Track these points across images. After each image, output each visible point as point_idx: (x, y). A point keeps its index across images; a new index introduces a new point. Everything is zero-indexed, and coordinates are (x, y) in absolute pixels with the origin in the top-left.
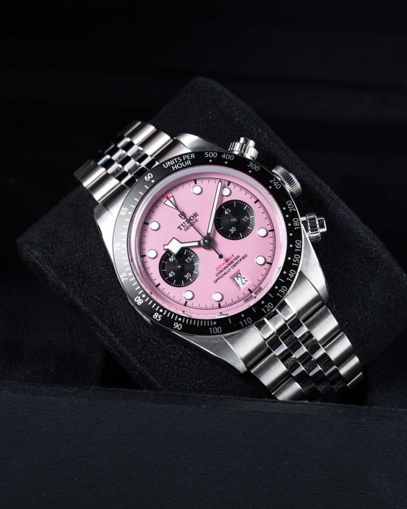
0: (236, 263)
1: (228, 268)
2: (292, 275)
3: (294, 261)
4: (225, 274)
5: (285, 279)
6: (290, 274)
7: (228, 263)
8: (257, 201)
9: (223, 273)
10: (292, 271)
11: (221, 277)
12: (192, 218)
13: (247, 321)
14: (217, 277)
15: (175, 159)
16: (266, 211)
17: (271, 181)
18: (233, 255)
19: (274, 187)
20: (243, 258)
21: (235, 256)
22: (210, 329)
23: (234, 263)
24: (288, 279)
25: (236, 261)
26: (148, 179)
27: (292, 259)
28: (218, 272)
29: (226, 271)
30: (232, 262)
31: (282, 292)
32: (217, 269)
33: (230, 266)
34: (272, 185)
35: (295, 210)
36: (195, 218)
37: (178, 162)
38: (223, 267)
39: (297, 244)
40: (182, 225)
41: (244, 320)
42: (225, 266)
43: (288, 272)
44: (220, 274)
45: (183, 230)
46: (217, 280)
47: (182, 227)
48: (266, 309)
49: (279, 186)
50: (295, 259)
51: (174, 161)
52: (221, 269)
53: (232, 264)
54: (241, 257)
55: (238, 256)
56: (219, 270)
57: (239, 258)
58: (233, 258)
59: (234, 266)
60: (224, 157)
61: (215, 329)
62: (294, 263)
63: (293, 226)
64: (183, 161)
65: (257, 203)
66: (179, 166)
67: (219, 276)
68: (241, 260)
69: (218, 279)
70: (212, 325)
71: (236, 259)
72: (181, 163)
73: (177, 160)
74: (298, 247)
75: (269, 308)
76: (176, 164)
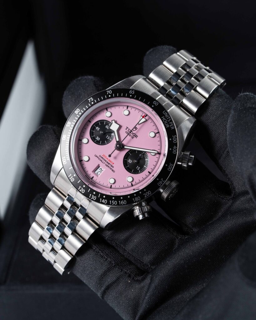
0: (108, 167)
1: (105, 162)
2: (103, 202)
3: (113, 201)
4: (101, 160)
5: (100, 197)
6: (104, 200)
7: (108, 161)
8: (150, 173)
9: (102, 159)
10: (106, 201)
11: (99, 158)
12: (134, 135)
13: (72, 178)
14: (98, 156)
15: (169, 117)
16: (144, 179)
17: (162, 179)
18: (113, 163)
19: (158, 181)
20: (113, 170)
21: (113, 165)
22: (65, 157)
23: (108, 165)
24: (101, 199)
25: (110, 166)
26: (154, 103)
27: (113, 200)
28: (102, 156)
29: (103, 161)
30: (109, 164)
31: (93, 197)
32: (104, 155)
33: (107, 163)
34: (160, 180)
35: (145, 197)
36: (134, 137)
37: (167, 120)
38: (105, 159)
39: (123, 202)
40: (129, 129)
41: (72, 177)
42: (106, 160)
43: (105, 199)
44: (100, 158)
45: (126, 130)
46: (96, 156)
47: (128, 129)
48: (81, 189)
49: (160, 185)
50: (114, 202)
51: (168, 117)
52: (104, 158)
53: (108, 164)
54: (113, 169)
55: (113, 167)
56: (103, 157)
57: (112, 168)
58: (111, 164)
59: (107, 166)
60: (174, 147)
61: (65, 160)
62: (111, 202)
63: (134, 197)
64: (168, 122)
65: (148, 173)
66: (165, 121)
67: (100, 157)
68: (111, 169)
69: (98, 157)
70: (67, 158)
71: (112, 166)
72: (167, 121)
73: (169, 119)
74: (122, 202)
75: (82, 191)
76: (166, 118)
